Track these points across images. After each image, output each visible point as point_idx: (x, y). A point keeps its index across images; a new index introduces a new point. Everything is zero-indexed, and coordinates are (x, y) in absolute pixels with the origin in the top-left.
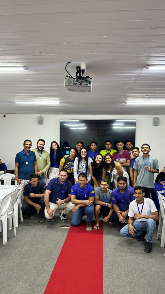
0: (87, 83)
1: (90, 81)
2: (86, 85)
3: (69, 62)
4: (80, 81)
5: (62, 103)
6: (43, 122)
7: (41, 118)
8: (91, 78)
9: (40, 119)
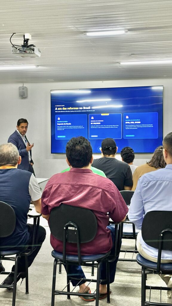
0: (31, 50)
1: (34, 49)
2: (30, 53)
3: (14, 33)
4: (25, 48)
5: (39, 67)
6: (27, 95)
7: (23, 89)
8: (35, 46)
9: (21, 90)
